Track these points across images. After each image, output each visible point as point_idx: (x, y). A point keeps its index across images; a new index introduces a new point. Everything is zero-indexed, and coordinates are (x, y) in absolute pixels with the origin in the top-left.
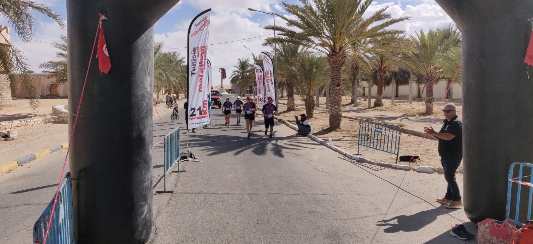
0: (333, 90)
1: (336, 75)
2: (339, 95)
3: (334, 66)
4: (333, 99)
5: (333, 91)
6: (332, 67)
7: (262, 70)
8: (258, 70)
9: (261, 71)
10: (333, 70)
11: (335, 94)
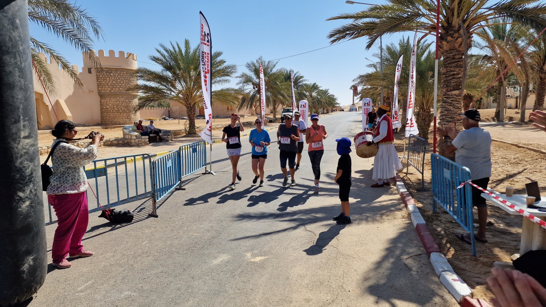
0: (447, 96)
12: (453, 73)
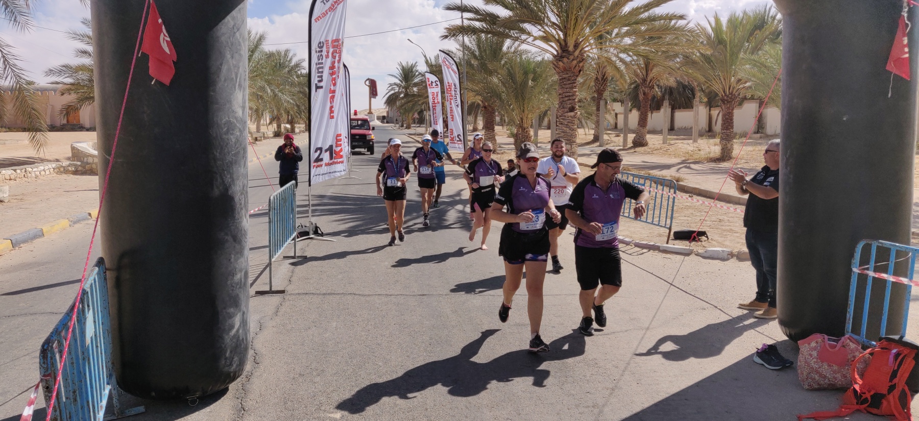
0: (563, 117)
1: (567, 92)
2: (572, 127)
3: (564, 76)
4: (563, 134)
5: (562, 120)
6: (561, 78)
7: (438, 83)
8: (432, 82)
9: (437, 85)
10: (563, 82)
11: (567, 125)
12: (569, 94)
